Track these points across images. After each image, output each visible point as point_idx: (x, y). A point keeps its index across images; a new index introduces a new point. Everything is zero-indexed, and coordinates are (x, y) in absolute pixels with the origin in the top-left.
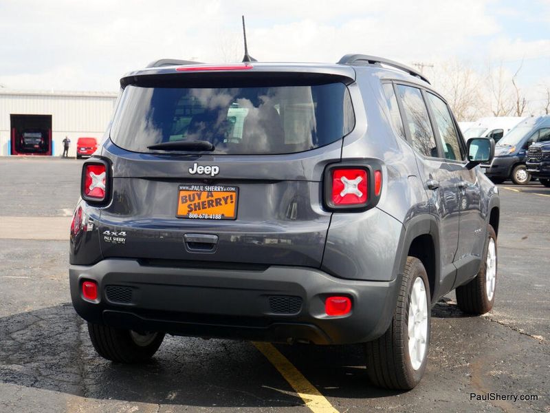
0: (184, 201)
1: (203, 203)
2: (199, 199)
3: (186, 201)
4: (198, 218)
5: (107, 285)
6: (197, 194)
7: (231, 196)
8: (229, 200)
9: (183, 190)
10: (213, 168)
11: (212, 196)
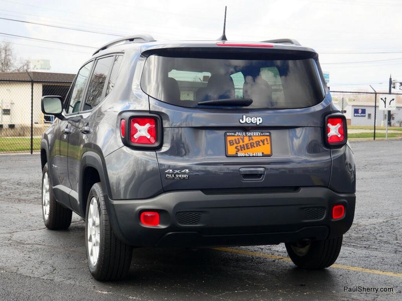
0: (232, 143)
1: (247, 144)
2: (243, 142)
3: (233, 144)
4: (245, 156)
5: (177, 213)
6: (241, 138)
7: (267, 139)
8: (265, 142)
9: (229, 136)
10: (258, 118)
11: (253, 140)
